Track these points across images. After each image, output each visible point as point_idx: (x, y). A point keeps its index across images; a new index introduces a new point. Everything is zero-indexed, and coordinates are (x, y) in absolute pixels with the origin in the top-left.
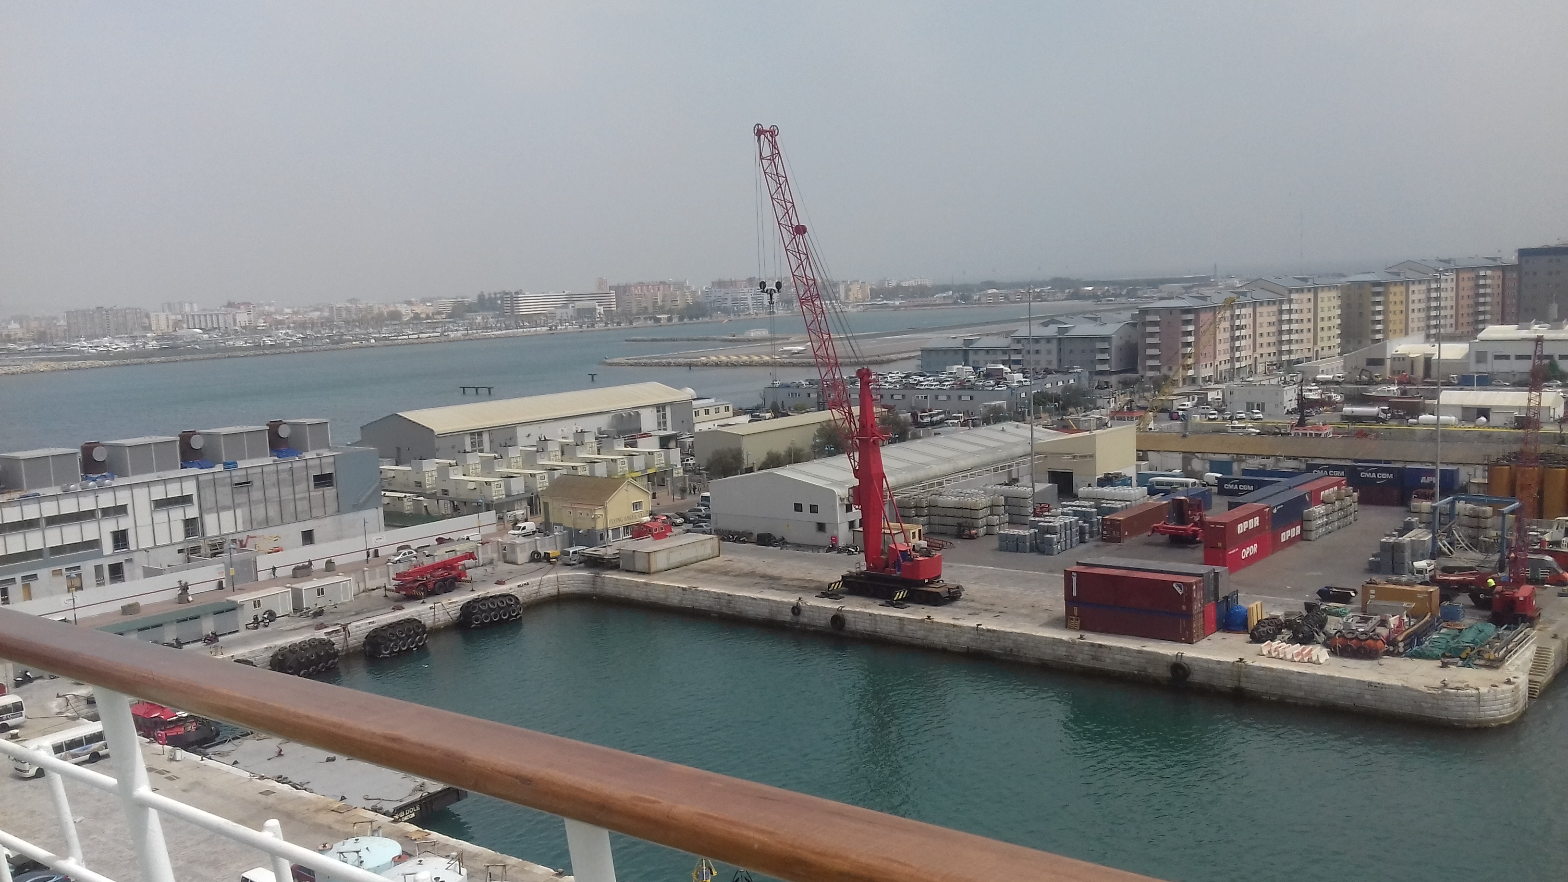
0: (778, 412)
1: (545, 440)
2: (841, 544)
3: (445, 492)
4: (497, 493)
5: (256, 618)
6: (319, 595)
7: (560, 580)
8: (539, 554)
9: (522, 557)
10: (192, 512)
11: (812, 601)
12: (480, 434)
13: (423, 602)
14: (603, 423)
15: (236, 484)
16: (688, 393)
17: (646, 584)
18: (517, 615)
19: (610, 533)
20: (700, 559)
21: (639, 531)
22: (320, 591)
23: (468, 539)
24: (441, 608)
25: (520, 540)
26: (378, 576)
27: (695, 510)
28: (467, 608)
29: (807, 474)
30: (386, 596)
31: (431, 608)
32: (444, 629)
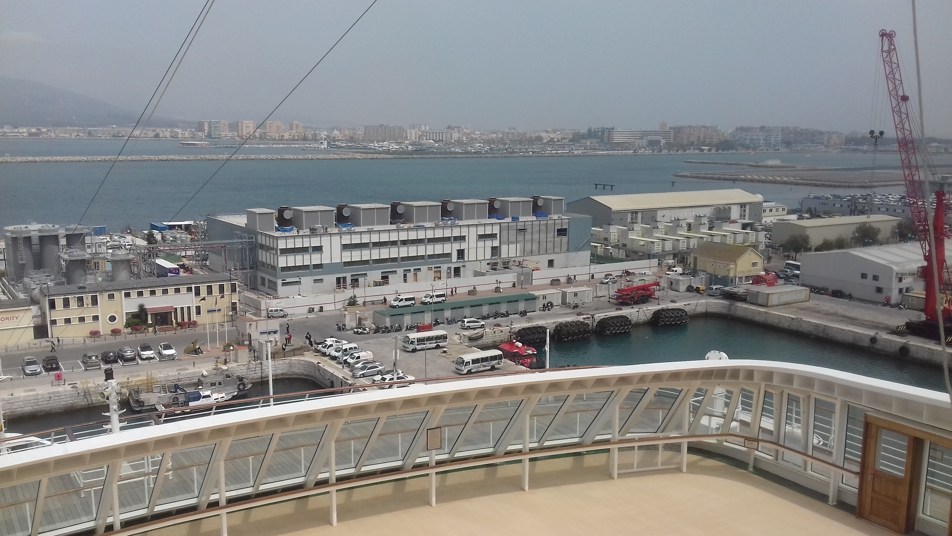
0: (814, 215)
1: (678, 219)
2: (893, 301)
3: (625, 245)
4: (657, 249)
5: (544, 305)
6: (575, 296)
7: (708, 304)
8: (692, 287)
9: (683, 288)
10: (496, 243)
11: (884, 336)
12: (636, 213)
13: (632, 308)
14: (707, 212)
15: (519, 230)
16: (759, 198)
17: (766, 313)
18: (685, 322)
19: (737, 279)
20: (797, 301)
21: (757, 280)
22: (576, 294)
23: (645, 274)
24: (642, 312)
25: (680, 278)
26: (603, 290)
27: (783, 271)
28: (657, 315)
29: (871, 255)
30: (609, 301)
31: (637, 311)
32: (642, 324)
